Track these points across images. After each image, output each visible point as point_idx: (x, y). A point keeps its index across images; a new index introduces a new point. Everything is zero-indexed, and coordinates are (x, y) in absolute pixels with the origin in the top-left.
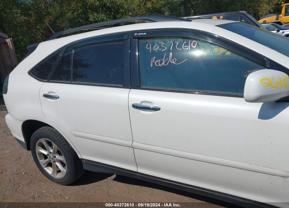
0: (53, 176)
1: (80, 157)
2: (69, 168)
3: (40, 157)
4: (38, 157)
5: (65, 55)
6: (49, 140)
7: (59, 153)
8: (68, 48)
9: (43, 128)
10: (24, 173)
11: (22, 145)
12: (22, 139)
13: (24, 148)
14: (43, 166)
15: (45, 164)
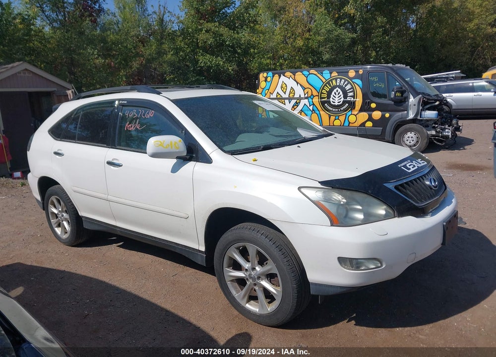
0: (61, 236)
1: (80, 214)
2: (72, 226)
3: (52, 216)
4: (50, 216)
5: (76, 116)
6: (58, 198)
7: (66, 212)
8: (78, 110)
9: (57, 186)
10: (39, 235)
11: (39, 204)
12: (39, 198)
13: (41, 207)
14: (54, 226)
15: (56, 223)
